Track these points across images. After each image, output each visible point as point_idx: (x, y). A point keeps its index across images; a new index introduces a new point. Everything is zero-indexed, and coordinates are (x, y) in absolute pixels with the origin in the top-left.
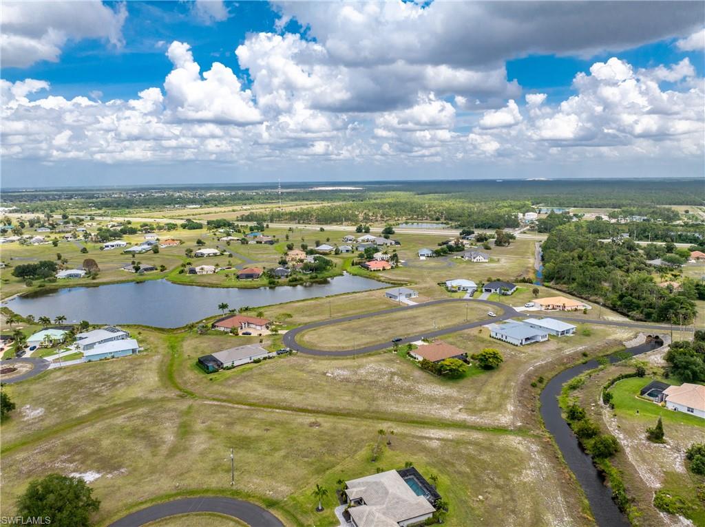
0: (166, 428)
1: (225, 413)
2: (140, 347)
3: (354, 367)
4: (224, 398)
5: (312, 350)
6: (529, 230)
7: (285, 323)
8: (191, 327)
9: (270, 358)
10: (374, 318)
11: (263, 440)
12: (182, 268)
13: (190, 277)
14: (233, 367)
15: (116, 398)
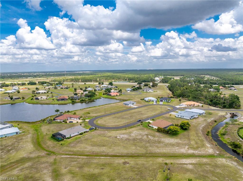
0: (45, 174)
1: (75, 161)
2: (20, 131)
3: (128, 133)
4: (72, 153)
5: (104, 127)
6: (159, 82)
7: (86, 117)
8: (44, 120)
9: (87, 132)
10: (123, 113)
11: (103, 175)
12: (32, 98)
13: (36, 101)
14: (71, 137)
15: (11, 159)
